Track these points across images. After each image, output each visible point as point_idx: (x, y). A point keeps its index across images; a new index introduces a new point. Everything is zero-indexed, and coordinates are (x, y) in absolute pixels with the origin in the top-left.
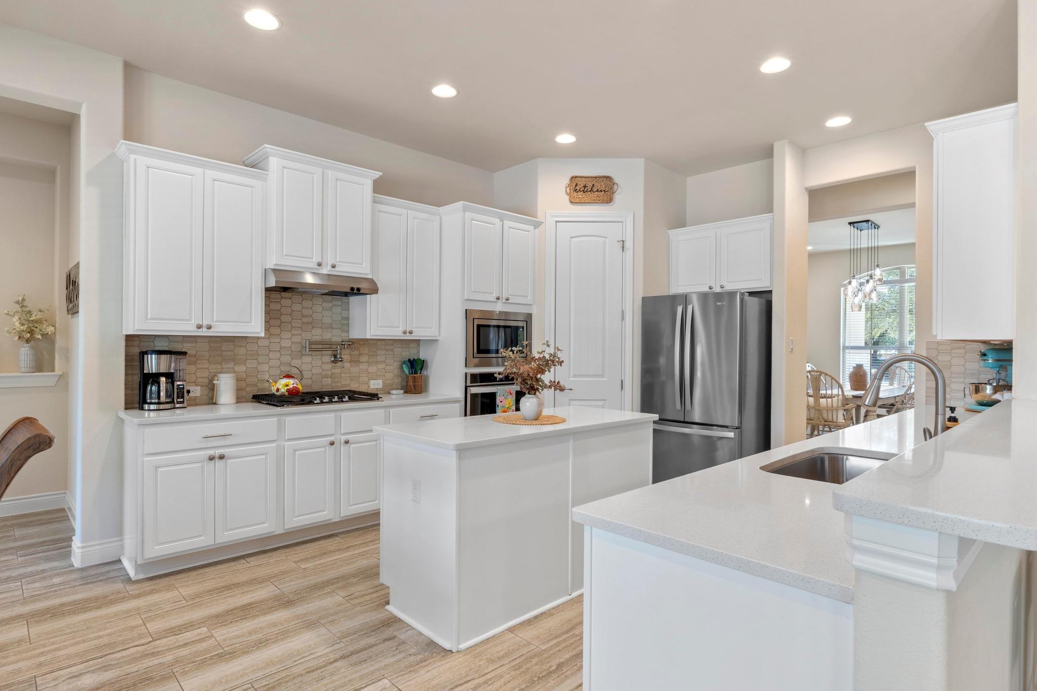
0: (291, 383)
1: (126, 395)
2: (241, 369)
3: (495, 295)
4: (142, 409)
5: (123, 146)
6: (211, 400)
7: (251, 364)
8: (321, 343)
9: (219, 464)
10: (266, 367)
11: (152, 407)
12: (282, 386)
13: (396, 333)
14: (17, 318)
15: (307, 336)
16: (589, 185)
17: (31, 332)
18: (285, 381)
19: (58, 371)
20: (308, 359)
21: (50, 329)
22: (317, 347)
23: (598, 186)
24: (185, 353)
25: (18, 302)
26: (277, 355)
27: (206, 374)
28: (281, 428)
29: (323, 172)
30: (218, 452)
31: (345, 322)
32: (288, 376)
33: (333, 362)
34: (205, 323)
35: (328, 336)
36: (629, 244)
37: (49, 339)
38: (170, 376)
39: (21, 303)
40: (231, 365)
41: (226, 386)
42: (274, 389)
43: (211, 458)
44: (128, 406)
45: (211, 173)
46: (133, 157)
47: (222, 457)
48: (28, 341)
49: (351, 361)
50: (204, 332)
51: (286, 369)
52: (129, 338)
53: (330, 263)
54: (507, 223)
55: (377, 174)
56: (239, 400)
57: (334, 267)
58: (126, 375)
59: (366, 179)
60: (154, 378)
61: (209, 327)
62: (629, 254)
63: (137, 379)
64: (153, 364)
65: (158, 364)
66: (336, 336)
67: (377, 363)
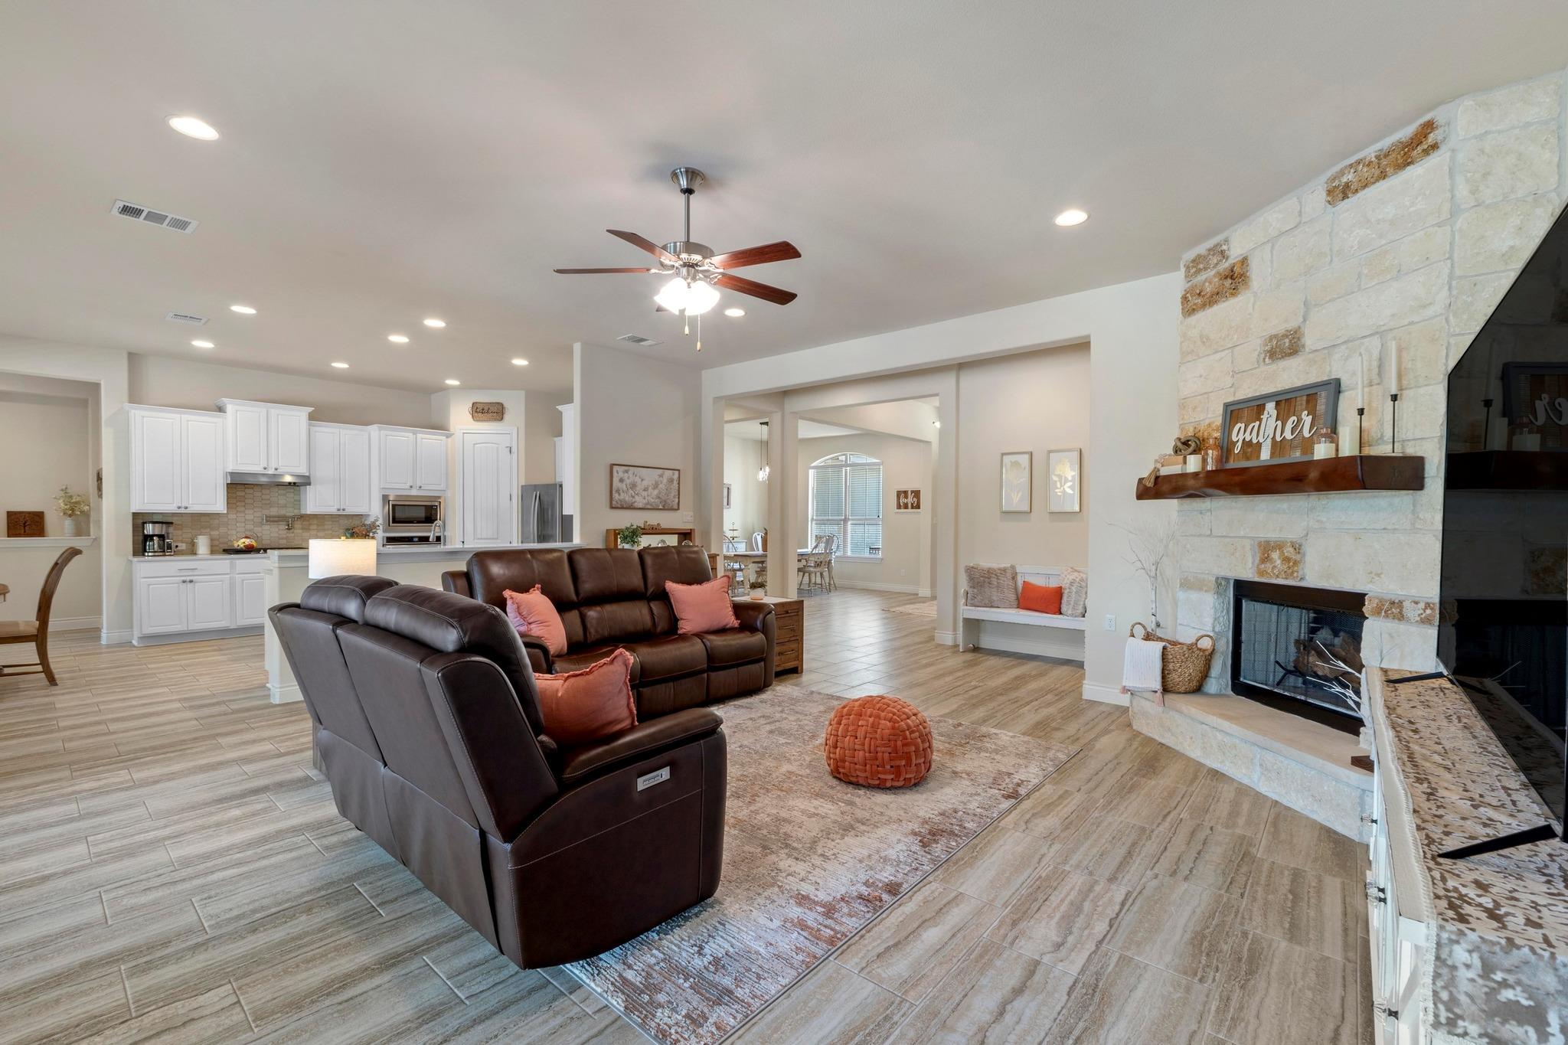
0: (247, 542)
1: (134, 547)
2: (215, 533)
3: (409, 485)
4: (144, 555)
5: (127, 406)
6: (192, 551)
7: (223, 530)
8: (278, 517)
9: (190, 585)
10: (234, 532)
11: (150, 554)
12: (242, 543)
13: (333, 510)
14: (62, 500)
15: (266, 512)
16: (486, 409)
17: (73, 510)
18: (244, 540)
19: (93, 536)
20: (267, 527)
21: (86, 508)
22: (271, 520)
23: (492, 409)
24: (172, 523)
25: (62, 490)
26: (243, 524)
27: (190, 536)
28: (232, 566)
29: (267, 411)
30: (188, 579)
31: (298, 503)
32: (246, 537)
33: (288, 529)
34: (183, 505)
35: (283, 512)
36: (514, 450)
37: (86, 515)
38: (162, 537)
39: (65, 491)
40: (208, 530)
41: (203, 544)
42: (236, 545)
43: (184, 582)
44: (135, 554)
45: (185, 417)
46: (133, 411)
47: (191, 581)
48: (70, 516)
49: (302, 529)
50: (182, 511)
51: (248, 534)
52: (135, 514)
53: (274, 466)
54: (419, 436)
55: (311, 409)
56: (213, 552)
57: (276, 469)
58: (134, 536)
59: (303, 413)
60: (150, 537)
61: (186, 508)
62: (515, 456)
63: (141, 538)
64: (150, 529)
65: (153, 529)
66: (290, 512)
67: (325, 530)
